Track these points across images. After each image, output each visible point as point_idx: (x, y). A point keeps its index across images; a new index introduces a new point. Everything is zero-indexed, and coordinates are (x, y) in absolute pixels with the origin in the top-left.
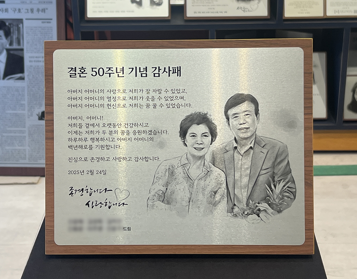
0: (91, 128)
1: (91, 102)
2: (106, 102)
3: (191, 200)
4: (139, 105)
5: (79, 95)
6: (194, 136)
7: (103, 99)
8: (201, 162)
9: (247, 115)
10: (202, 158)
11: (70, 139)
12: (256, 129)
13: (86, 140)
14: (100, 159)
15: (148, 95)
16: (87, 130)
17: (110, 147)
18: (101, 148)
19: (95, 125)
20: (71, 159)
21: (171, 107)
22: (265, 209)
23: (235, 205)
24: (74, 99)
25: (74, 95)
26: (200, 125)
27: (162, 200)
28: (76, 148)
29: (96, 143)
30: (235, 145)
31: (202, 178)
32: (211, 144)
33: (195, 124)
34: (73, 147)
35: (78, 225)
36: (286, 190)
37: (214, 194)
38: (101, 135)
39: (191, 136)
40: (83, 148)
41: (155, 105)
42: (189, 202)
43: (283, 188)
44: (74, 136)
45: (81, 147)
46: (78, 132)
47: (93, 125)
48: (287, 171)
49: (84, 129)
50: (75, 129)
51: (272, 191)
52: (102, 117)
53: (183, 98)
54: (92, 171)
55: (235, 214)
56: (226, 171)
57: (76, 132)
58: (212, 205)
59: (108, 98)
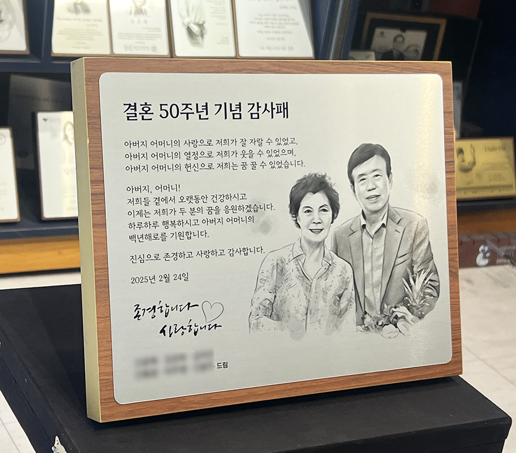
0: (163, 205)
1: (161, 161)
2: (183, 161)
3: (309, 312)
4: (231, 165)
5: (142, 150)
6: (309, 211)
7: (178, 156)
8: (320, 251)
9: (377, 176)
10: (320, 244)
11: (131, 225)
12: (389, 197)
13: (155, 225)
14: (178, 255)
15: (244, 148)
16: (157, 208)
17: (192, 234)
18: (178, 238)
19: (169, 199)
20: (134, 258)
21: (277, 166)
22: (403, 315)
23: (366, 313)
24: (135, 156)
25: (134, 150)
26: (317, 194)
27: (270, 315)
28: (141, 240)
29: (171, 229)
30: (363, 222)
31: (322, 275)
32: (332, 223)
33: (310, 192)
34: (137, 237)
35: (150, 367)
36: (428, 285)
37: (338, 299)
38: (178, 217)
39: (305, 212)
40: (153, 238)
41: (254, 163)
42: (307, 314)
43: (424, 282)
44: (138, 219)
45: (149, 237)
46: (144, 212)
47: (165, 200)
48: (429, 258)
49: (152, 207)
50: (138, 207)
51: (411, 287)
52: (178, 187)
53: (291, 152)
54: (168, 276)
55: (367, 327)
56: (353, 263)
57: (140, 213)
58: (337, 316)
59: (186, 154)
